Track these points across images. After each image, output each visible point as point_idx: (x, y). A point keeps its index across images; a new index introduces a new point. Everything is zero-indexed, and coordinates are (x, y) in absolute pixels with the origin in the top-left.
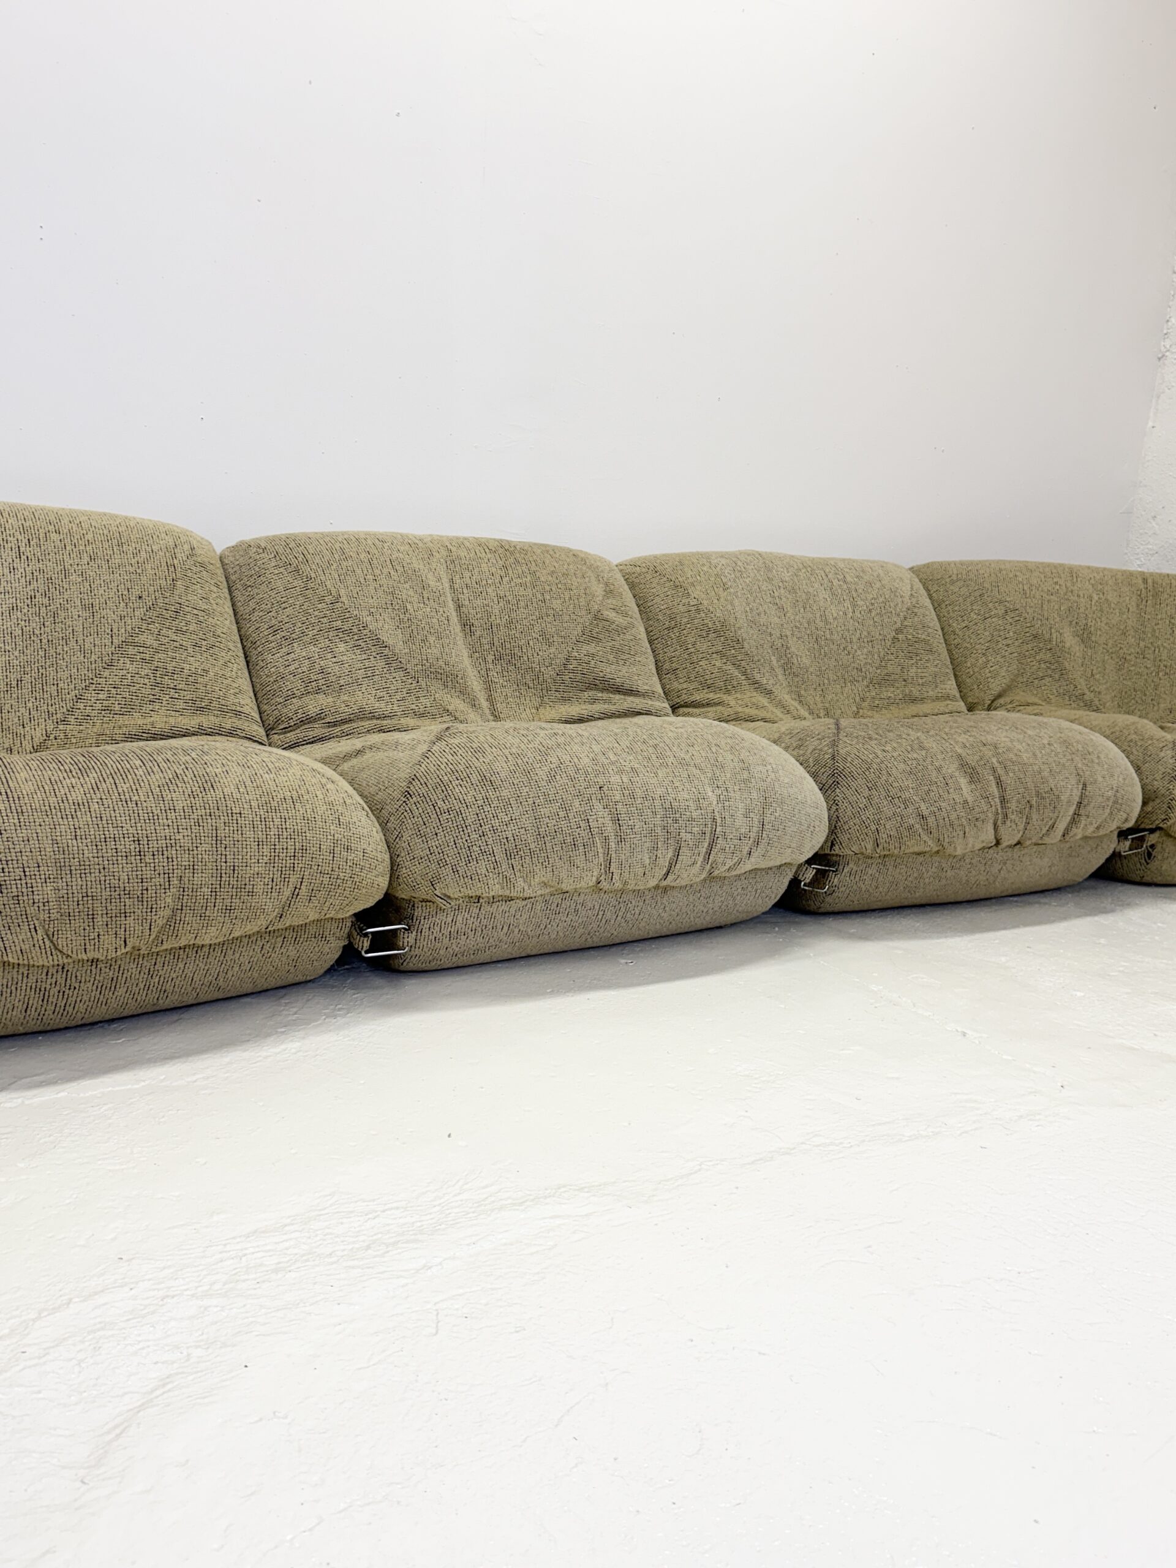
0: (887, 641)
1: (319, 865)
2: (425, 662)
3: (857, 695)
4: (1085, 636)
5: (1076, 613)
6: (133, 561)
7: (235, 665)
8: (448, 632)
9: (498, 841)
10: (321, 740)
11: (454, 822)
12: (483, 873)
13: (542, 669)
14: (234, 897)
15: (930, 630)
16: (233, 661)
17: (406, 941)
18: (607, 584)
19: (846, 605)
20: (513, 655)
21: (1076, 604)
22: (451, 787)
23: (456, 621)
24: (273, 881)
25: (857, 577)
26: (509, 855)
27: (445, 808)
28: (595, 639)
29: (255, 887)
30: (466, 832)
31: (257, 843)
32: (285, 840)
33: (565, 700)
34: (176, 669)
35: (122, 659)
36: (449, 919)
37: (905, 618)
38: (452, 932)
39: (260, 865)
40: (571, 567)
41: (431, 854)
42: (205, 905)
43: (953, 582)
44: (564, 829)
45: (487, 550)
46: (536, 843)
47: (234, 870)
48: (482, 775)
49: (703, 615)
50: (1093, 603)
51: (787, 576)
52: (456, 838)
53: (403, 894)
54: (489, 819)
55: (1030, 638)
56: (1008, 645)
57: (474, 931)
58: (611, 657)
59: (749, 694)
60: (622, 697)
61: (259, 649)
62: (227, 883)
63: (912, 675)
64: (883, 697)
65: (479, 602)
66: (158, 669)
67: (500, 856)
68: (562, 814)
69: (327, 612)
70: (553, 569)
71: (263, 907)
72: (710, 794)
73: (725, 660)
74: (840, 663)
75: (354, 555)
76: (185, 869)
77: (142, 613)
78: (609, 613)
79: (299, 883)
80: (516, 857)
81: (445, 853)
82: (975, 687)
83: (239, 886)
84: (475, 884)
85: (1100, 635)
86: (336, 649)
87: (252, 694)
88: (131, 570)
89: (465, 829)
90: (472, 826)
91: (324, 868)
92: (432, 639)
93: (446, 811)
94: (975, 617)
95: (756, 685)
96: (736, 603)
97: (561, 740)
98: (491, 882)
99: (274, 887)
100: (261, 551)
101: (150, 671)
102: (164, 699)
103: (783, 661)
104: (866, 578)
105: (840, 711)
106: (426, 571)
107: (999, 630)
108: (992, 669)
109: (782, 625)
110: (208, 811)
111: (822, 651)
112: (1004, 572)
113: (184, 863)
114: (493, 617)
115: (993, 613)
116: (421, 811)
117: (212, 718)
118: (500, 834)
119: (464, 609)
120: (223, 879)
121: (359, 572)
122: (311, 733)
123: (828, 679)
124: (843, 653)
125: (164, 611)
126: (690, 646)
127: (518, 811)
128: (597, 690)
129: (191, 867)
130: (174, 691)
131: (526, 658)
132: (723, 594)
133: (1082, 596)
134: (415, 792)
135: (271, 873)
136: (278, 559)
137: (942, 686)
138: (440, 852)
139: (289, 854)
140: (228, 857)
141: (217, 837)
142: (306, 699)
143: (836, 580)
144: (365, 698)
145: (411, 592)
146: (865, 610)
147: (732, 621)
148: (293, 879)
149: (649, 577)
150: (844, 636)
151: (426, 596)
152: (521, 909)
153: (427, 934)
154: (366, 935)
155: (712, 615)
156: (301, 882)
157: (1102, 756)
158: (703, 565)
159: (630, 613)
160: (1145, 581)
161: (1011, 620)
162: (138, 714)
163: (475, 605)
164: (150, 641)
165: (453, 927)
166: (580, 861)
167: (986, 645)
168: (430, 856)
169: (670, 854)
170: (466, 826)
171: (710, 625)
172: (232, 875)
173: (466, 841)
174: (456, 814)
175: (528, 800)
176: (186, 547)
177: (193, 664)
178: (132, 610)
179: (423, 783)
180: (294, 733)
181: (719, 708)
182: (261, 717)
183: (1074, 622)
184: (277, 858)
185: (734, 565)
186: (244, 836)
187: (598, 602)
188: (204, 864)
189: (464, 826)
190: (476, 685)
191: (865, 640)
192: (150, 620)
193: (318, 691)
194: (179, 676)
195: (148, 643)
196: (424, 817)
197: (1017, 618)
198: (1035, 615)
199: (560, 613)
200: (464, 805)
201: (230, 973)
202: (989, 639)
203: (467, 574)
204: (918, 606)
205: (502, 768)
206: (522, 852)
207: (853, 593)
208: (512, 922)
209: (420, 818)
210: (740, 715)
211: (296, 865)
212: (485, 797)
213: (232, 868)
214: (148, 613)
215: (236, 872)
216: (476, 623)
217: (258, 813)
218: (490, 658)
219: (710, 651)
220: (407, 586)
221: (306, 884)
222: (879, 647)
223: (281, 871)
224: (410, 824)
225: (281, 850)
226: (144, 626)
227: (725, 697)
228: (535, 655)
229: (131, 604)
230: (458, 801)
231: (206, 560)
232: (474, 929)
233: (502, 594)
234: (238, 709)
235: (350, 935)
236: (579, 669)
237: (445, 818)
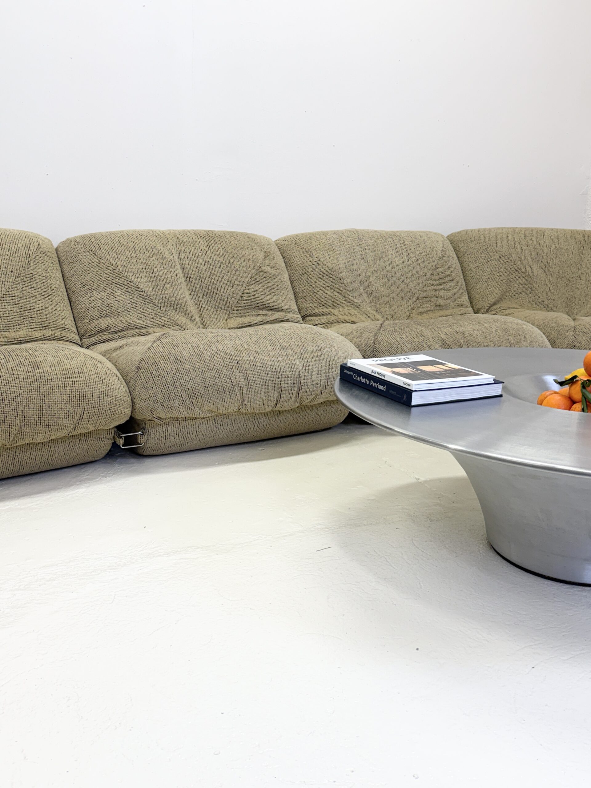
0: (427, 276)
1: (92, 404)
2: (164, 298)
3: (410, 306)
4: (546, 268)
5: (541, 256)
6: (8, 253)
7: (62, 304)
8: (176, 282)
9: (184, 390)
10: (108, 340)
11: (161, 381)
12: (177, 406)
13: (229, 300)
14: (50, 420)
15: (453, 269)
16: (61, 302)
17: (142, 440)
18: (266, 252)
19: (404, 257)
20: (213, 293)
21: (541, 251)
22: (160, 364)
23: (181, 276)
24: (69, 412)
25: (411, 241)
26: (190, 397)
27: (157, 374)
28: (257, 282)
29: (60, 415)
30: (167, 386)
31: (60, 394)
32: (74, 392)
33: (242, 315)
34: (31, 307)
35: (4, 303)
36: (164, 429)
37: (438, 263)
38: (166, 436)
39: (62, 404)
40: (246, 244)
41: (150, 397)
42: (36, 423)
43: (471, 242)
44: (218, 383)
45: (199, 237)
46: (204, 391)
47: (49, 407)
48: (176, 358)
49: (321, 266)
50: (552, 250)
51: (370, 243)
52: (162, 389)
53: (138, 417)
54: (179, 379)
55: (514, 271)
56: (500, 276)
57: (178, 435)
58: (267, 292)
59: (347, 308)
60: (273, 312)
61: (76, 295)
62: (46, 413)
63: (441, 294)
64: (424, 307)
65: (194, 265)
66: (22, 308)
67: (185, 397)
68: (217, 376)
69: (111, 275)
70: (235, 246)
71: (65, 424)
72: (298, 363)
73: (333, 290)
74: (400, 289)
75: (125, 244)
76: (25, 407)
77: (13, 279)
78: (266, 268)
79: (83, 413)
80: (194, 397)
81: (157, 396)
82: (481, 299)
83: (52, 415)
84: (173, 412)
85: (555, 268)
86: (116, 294)
87: (72, 319)
88: (7, 258)
89: (166, 384)
90: (170, 383)
91: (95, 405)
92: (168, 286)
93: (157, 376)
94: (482, 261)
95: (351, 303)
96: (340, 259)
97: (220, 338)
98: (181, 410)
99: (70, 415)
100: (77, 244)
101: (18, 309)
102: (26, 323)
103: (367, 290)
104: (417, 242)
105: (399, 315)
106: (165, 250)
107: (496, 268)
108: (490, 290)
109: (366, 270)
110: (35, 379)
111: (390, 283)
112: (501, 235)
113: (24, 404)
114: (202, 273)
115: (493, 258)
116: (145, 376)
117: (51, 332)
118: (185, 386)
119: (186, 269)
120: (44, 411)
121: (127, 252)
122: (103, 337)
123: (393, 298)
124: (402, 284)
125: (24, 278)
126: (313, 284)
127: (194, 375)
128: (259, 309)
129: (28, 406)
130: (31, 318)
131: (220, 294)
132: (332, 255)
133: (545, 246)
134: (142, 367)
135: (68, 408)
136: (85, 247)
137: (459, 300)
138: (155, 396)
139: (76, 399)
140: (46, 401)
141: (40, 391)
142: (100, 320)
143: (399, 244)
144: (132, 318)
145: (156, 262)
146: (414, 260)
147: (337, 269)
148: (80, 411)
149: (292, 246)
150: (403, 274)
151: (164, 263)
152: (202, 423)
153: (153, 437)
154: (121, 437)
155: (326, 267)
156: (84, 412)
157: (527, 336)
158: (323, 239)
159: (278, 267)
160: (584, 236)
161: (502, 262)
162: (12, 331)
163: (191, 267)
164: (18, 293)
165: (167, 433)
166: (227, 399)
167: (488, 276)
168: (149, 398)
169: (276, 394)
170: (167, 383)
171: (324, 272)
172: (48, 409)
173: (167, 390)
174: (162, 377)
175: (199, 369)
176: (36, 244)
177: (40, 305)
178: (8, 278)
179: (146, 362)
180: (94, 337)
181: (329, 316)
182: (77, 330)
183: (540, 261)
184: (70, 401)
185: (340, 238)
186: (54, 390)
187: (260, 262)
188: (34, 404)
189: (166, 383)
190: (193, 309)
191: (415, 276)
192: (17, 283)
193: (106, 316)
194: (33, 311)
195: (17, 295)
196: (146, 379)
197: (507, 260)
198: (517, 258)
199: (239, 269)
200: (166, 373)
201: (54, 457)
202: (490, 273)
203: (188, 251)
204: (446, 256)
205: (186, 354)
206: (197, 395)
207: (409, 250)
208: (198, 430)
209: (144, 380)
210: (340, 320)
211: (80, 404)
212: (177, 369)
213: (48, 406)
214: (16, 279)
215: (50, 408)
216: (192, 276)
217: (61, 379)
218: (201, 294)
219: (324, 286)
220: (154, 259)
221: (86, 413)
222: (423, 279)
223: (73, 407)
224: (140, 383)
225: (73, 397)
226: (14, 286)
227: (332, 310)
228: (225, 292)
229: (7, 275)
230: (163, 371)
231: (46, 250)
232: (177, 434)
233: (206, 260)
234: (64, 326)
235: (114, 438)
236: (249, 299)
237: (156, 379)
